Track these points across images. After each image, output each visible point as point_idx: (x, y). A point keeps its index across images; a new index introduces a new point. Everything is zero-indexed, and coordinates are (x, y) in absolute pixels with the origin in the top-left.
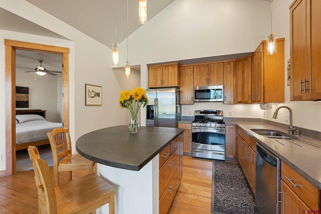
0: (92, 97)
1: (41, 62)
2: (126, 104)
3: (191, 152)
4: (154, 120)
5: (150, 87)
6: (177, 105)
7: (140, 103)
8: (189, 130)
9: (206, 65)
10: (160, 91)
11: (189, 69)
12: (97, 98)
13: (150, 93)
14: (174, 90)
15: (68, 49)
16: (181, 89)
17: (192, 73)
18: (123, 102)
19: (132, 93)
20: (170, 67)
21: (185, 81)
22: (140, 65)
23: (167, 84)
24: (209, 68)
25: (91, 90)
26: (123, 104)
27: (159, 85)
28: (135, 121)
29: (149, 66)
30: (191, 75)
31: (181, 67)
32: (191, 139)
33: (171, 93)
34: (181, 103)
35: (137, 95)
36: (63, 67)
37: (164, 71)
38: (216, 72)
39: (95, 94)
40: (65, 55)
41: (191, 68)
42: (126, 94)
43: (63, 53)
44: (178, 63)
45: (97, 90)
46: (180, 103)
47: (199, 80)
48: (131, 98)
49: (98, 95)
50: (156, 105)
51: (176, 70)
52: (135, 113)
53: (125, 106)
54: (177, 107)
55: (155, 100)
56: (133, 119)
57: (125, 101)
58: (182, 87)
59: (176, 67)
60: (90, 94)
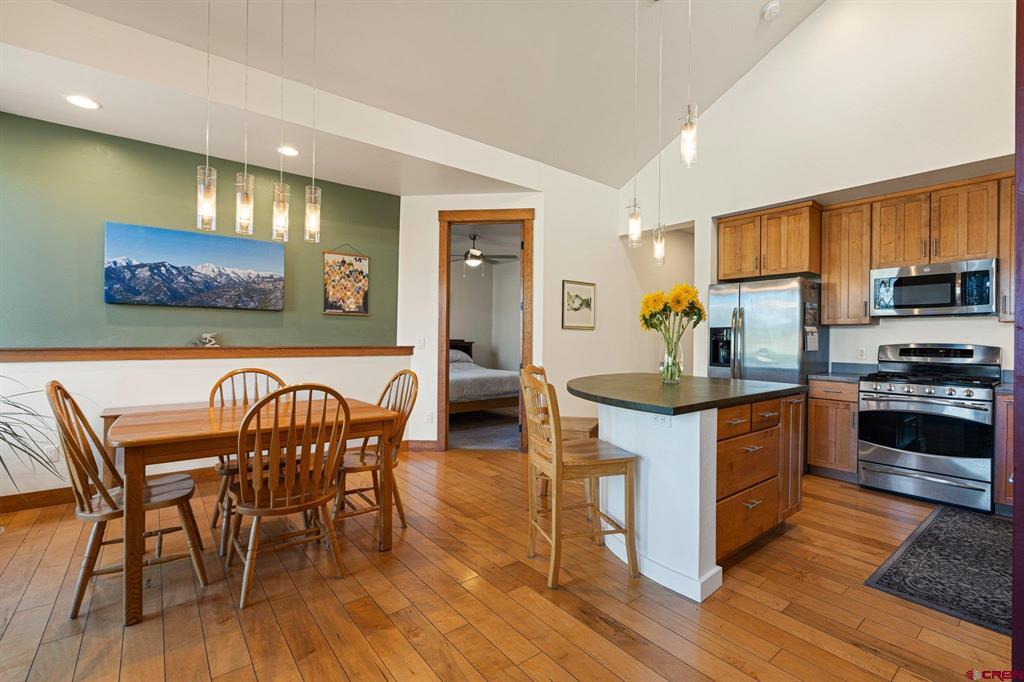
0: (576, 310)
1: (474, 238)
2: (655, 321)
3: (855, 471)
4: (729, 369)
5: (721, 278)
6: (808, 329)
7: (685, 319)
8: (847, 404)
9: (923, 197)
10: (750, 287)
11: (855, 217)
12: (585, 310)
13: (719, 295)
14: (795, 284)
15: (532, 211)
16: (824, 280)
17: (866, 228)
18: (647, 317)
19: (668, 297)
20: (784, 219)
21: (838, 253)
22: (693, 221)
23: (773, 268)
24: (935, 205)
25: (573, 294)
26: (649, 321)
27: (749, 269)
28: (675, 358)
29: (719, 221)
30: (862, 235)
31: (824, 213)
32: (855, 431)
33: (786, 294)
34: (825, 321)
35: (678, 302)
36: (522, 247)
37: (764, 230)
38: (963, 215)
39: (580, 302)
40: (527, 224)
41: (862, 211)
42: (655, 301)
43: (523, 221)
44: (810, 203)
45: (585, 293)
46: (820, 322)
47: (893, 245)
48: (666, 309)
49: (587, 303)
50: (739, 328)
51: (804, 224)
52: (675, 339)
53: (653, 326)
54: (804, 334)
55: (735, 315)
56: (670, 354)
57: (653, 316)
58: (829, 273)
59: (806, 214)
60: (571, 303)
